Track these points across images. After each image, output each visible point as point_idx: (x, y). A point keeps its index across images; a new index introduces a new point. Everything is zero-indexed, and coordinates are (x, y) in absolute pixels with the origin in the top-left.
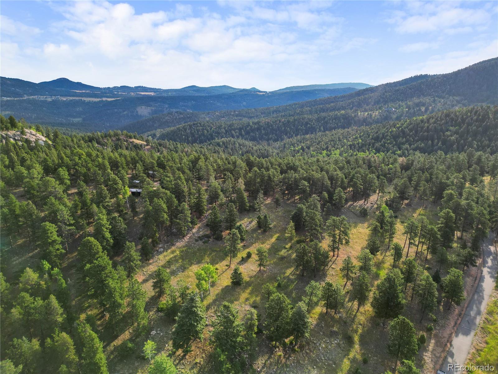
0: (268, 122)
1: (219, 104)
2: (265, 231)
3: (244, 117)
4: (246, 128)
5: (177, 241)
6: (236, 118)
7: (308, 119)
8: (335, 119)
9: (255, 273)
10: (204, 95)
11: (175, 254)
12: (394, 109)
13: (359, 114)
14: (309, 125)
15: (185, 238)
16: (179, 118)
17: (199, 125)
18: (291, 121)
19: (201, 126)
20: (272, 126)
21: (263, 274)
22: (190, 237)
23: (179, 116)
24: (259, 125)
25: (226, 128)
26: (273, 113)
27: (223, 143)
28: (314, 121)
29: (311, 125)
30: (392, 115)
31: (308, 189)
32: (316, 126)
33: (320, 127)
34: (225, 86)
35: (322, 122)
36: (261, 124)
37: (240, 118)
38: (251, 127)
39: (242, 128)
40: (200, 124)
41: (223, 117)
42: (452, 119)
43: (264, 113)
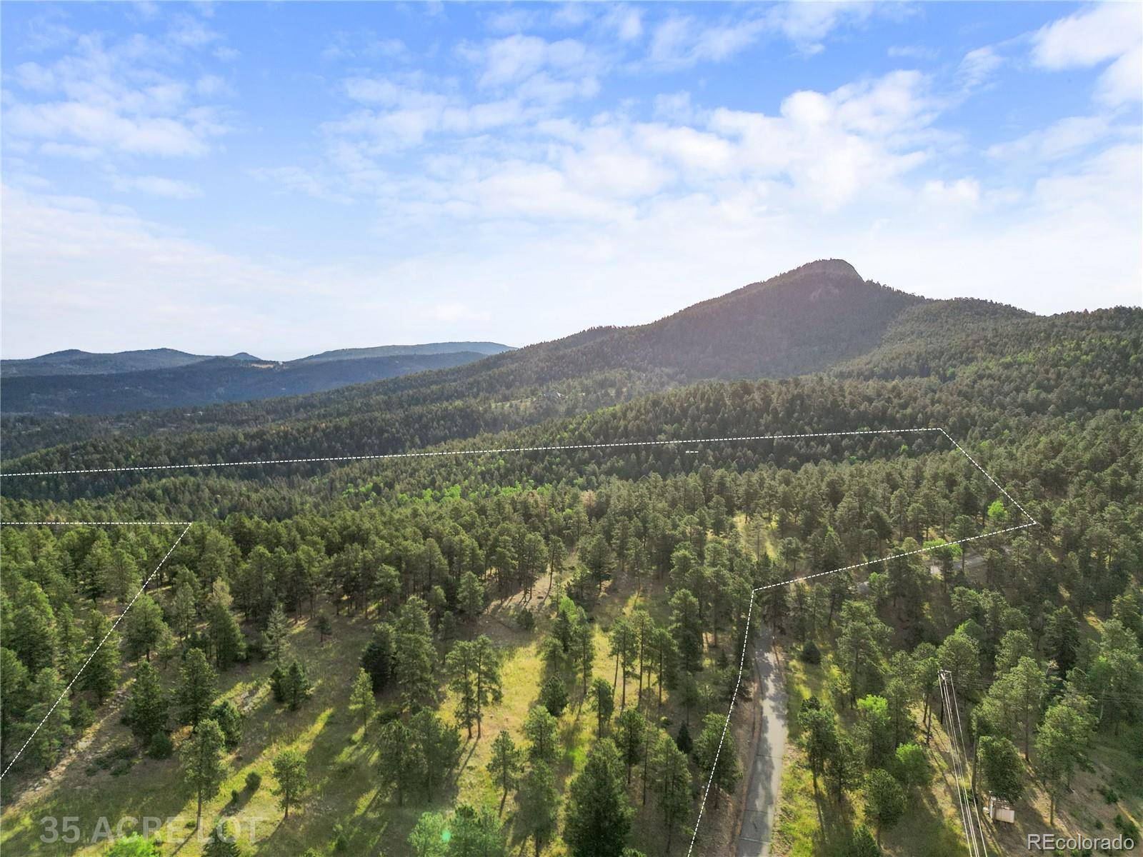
0: (286, 433)
1: (147, 394)
2: (294, 708)
3: (223, 422)
4: (227, 450)
5: (24, 789)
6: (199, 426)
7: (383, 420)
8: (443, 418)
9: (272, 829)
10: (105, 373)
11: (18, 829)
12: (559, 395)
13: (493, 406)
14: (386, 435)
15: (52, 774)
16: (29, 435)
17: (90, 449)
18: (344, 426)
19: (97, 452)
20: (296, 440)
21: (294, 827)
22: (69, 767)
23: (27, 429)
24: (263, 440)
25: (173, 453)
26: (297, 410)
27: (166, 491)
28: (397, 424)
29: (392, 434)
30: (557, 406)
31: (397, 584)
32: (404, 434)
33: (412, 437)
34: (164, 350)
35: (417, 426)
36: (267, 437)
37: (210, 425)
38: (242, 445)
39: (219, 451)
40: (95, 447)
41: (163, 425)
42: (665, 410)
43: (275, 411)
